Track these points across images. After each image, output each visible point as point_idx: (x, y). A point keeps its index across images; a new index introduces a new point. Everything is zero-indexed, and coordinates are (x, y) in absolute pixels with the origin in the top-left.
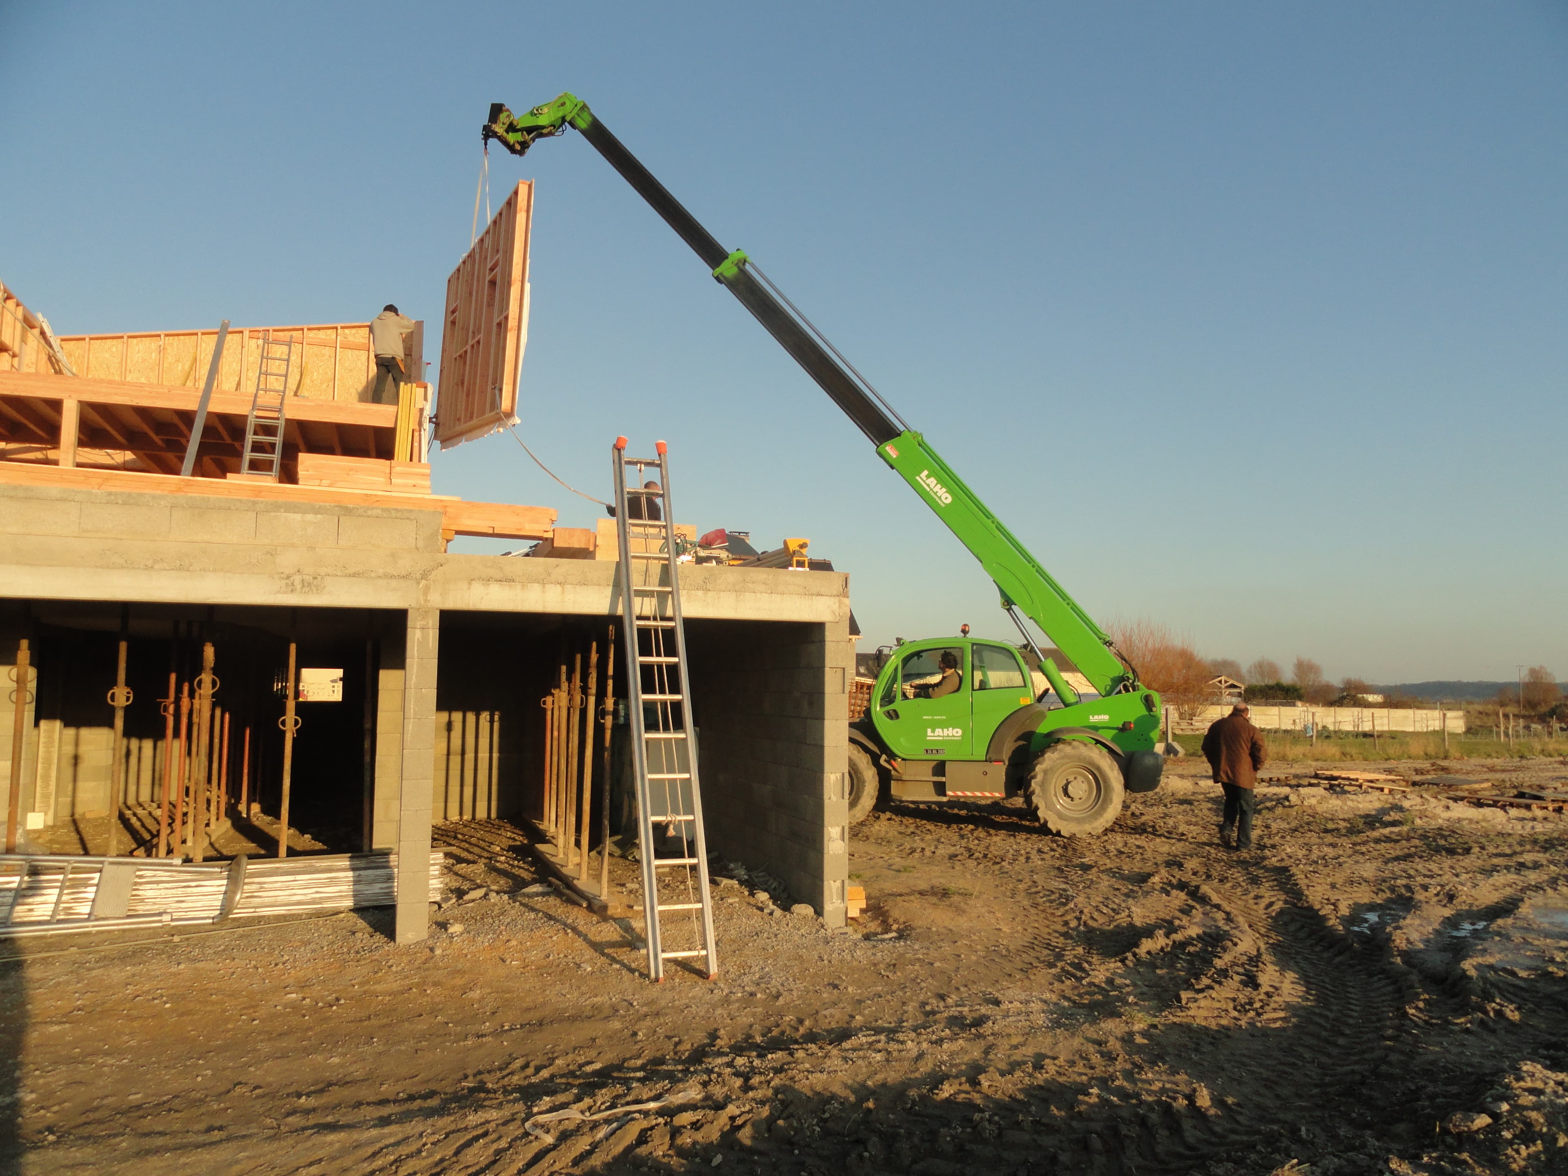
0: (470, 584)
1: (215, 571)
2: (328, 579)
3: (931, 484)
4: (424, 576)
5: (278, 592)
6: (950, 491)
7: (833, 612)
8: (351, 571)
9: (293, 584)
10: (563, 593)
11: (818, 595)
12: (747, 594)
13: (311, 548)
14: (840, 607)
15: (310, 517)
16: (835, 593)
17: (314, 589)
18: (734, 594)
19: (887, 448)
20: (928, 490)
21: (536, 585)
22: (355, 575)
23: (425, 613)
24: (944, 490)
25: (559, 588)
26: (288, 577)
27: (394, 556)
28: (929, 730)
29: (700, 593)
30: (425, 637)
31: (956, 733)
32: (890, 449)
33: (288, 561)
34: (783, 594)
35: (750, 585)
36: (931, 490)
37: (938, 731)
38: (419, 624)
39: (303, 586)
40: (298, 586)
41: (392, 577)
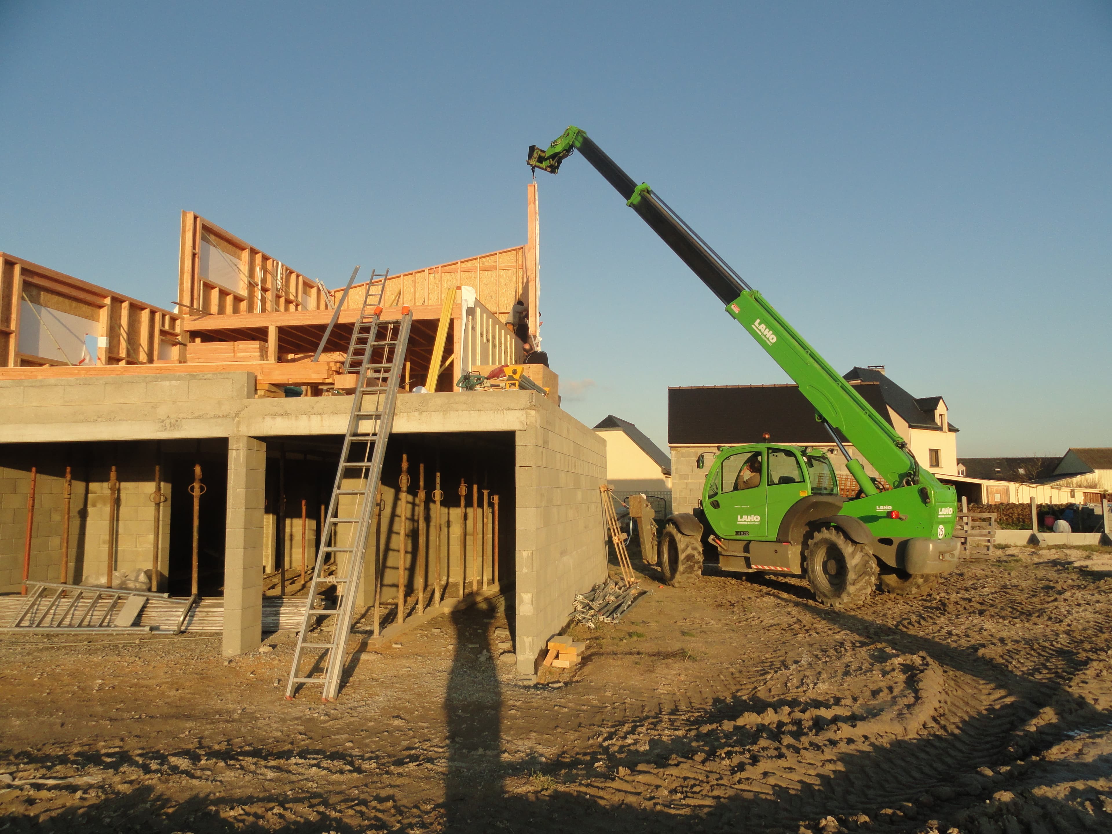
0: (264, 418)
1: (127, 420)
2: (183, 420)
3: (762, 329)
4: (237, 415)
5: (158, 431)
6: (775, 332)
7: (521, 422)
8: (196, 415)
9: (165, 426)
10: (322, 420)
11: (509, 409)
12: (452, 412)
13: (174, 402)
14: (527, 418)
15: (174, 383)
16: (523, 407)
17: (176, 428)
18: (442, 413)
19: (732, 307)
20: (760, 334)
21: (304, 416)
22: (198, 417)
23: (238, 439)
24: (771, 332)
25: (319, 417)
26: (163, 421)
27: (219, 403)
28: (739, 517)
29: (416, 414)
30: (238, 455)
31: (756, 519)
32: (734, 307)
33: (162, 411)
34: (479, 410)
35: (455, 406)
36: (762, 333)
37: (745, 518)
38: (234, 447)
39: (171, 427)
40: (168, 426)
41: (219, 417)
